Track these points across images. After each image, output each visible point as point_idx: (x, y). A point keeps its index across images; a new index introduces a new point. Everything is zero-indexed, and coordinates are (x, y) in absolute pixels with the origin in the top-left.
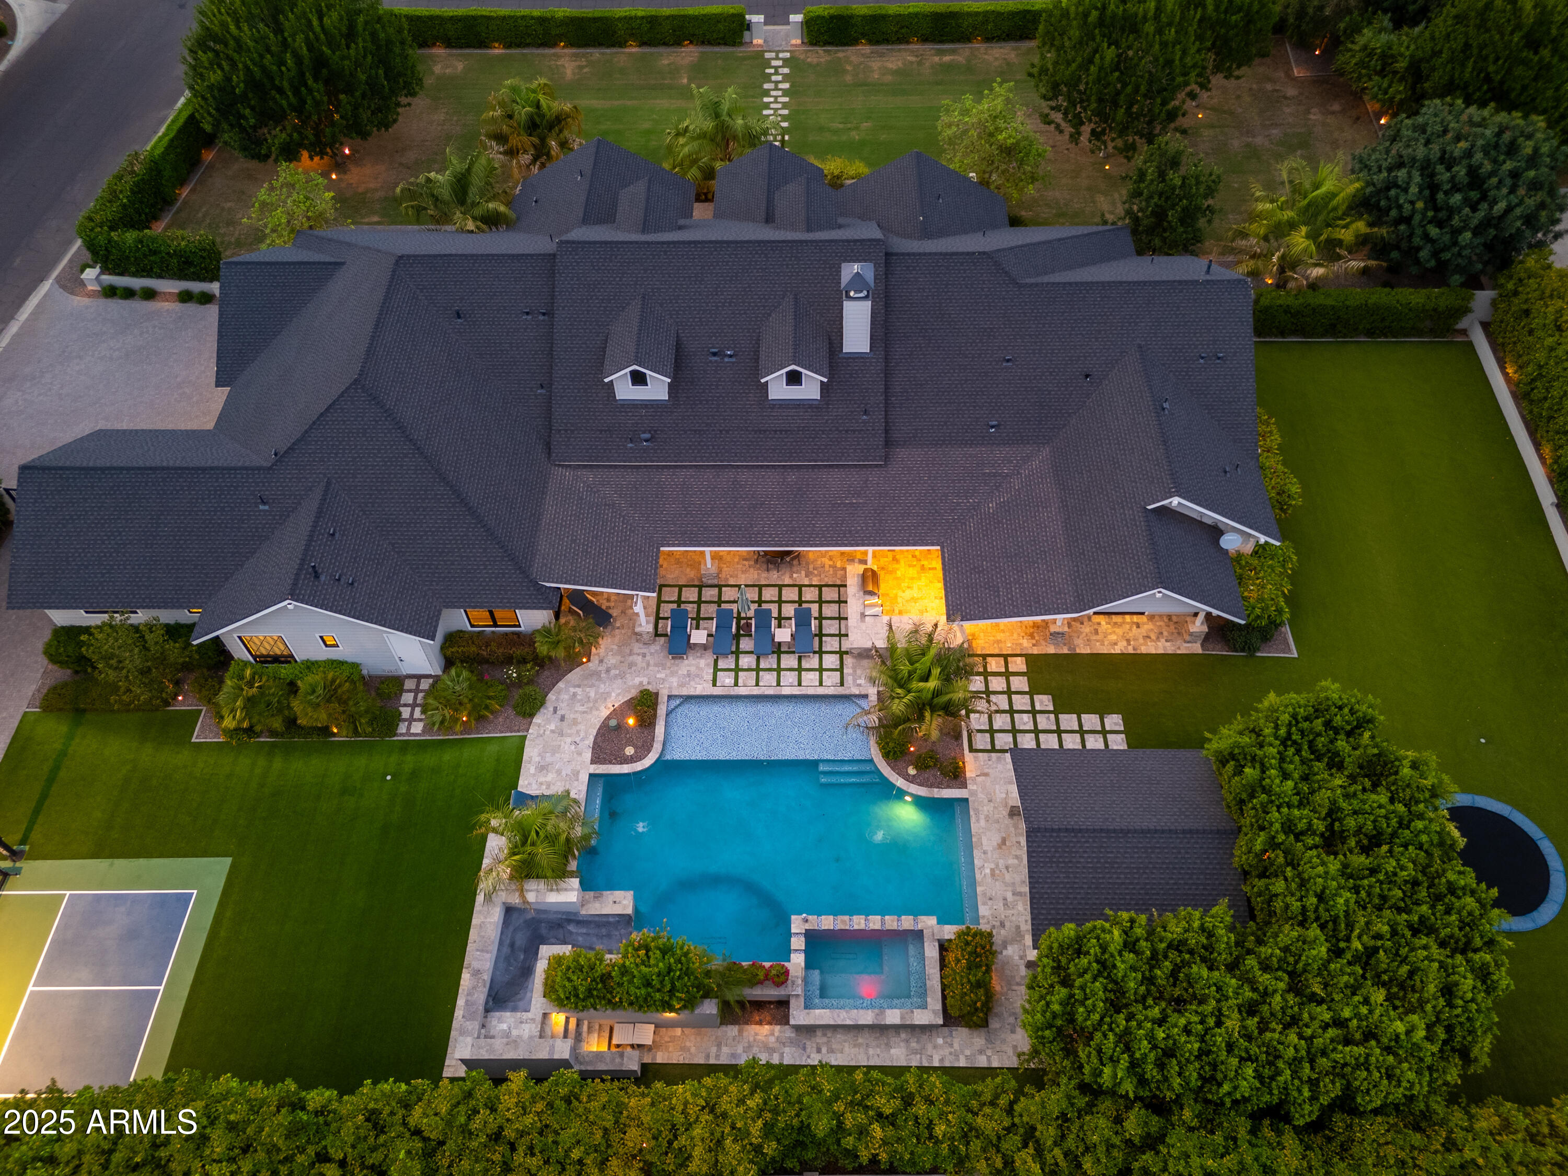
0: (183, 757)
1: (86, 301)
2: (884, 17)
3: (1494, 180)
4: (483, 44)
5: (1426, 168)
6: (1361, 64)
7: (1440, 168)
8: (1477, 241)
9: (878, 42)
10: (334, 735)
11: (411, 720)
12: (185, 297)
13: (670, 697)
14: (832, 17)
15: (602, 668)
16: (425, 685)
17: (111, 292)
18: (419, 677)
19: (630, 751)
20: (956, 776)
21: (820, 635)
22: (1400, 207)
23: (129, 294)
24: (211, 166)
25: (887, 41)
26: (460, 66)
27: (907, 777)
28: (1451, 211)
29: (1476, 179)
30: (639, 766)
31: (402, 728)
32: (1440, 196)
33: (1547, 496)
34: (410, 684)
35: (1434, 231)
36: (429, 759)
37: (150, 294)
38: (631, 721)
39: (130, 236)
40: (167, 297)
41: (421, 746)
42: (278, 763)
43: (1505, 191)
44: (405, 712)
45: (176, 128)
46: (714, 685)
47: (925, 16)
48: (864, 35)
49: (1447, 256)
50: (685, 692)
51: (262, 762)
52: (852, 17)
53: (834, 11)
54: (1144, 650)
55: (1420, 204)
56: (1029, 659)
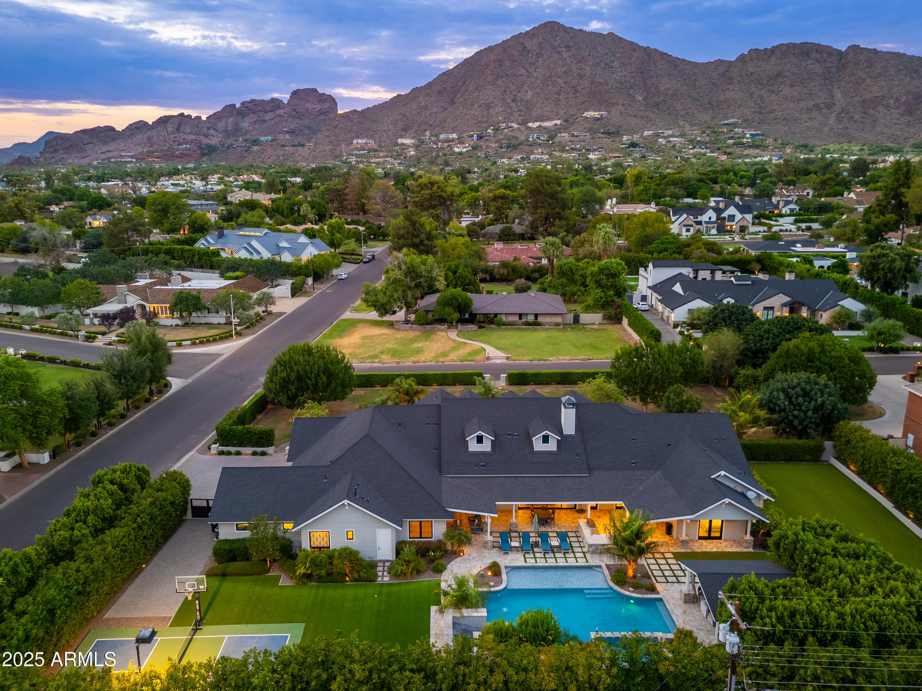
0: (276, 590)
1: (211, 457)
2: (541, 374)
3: (813, 392)
4: (372, 386)
5: (784, 390)
6: (744, 381)
7: (789, 390)
8: (815, 416)
9: (538, 384)
10: (347, 581)
11: (383, 576)
12: (255, 454)
13: (506, 567)
14: (519, 374)
15: (471, 557)
16: (387, 564)
17: (222, 453)
18: (384, 562)
19: (492, 584)
20: (653, 590)
21: (572, 547)
22: (779, 406)
23: (229, 453)
24: (260, 419)
25: (542, 384)
26: (363, 392)
27: (630, 591)
28: (800, 405)
29: (806, 394)
30: (497, 589)
31: (379, 579)
32: (793, 399)
33: (888, 505)
34: (379, 564)
35: (796, 413)
36: (395, 589)
37: (238, 453)
38: (490, 574)
39: (240, 427)
40: (247, 454)
41: (389, 585)
42: (321, 591)
43: (819, 395)
44: (380, 574)
45: (252, 402)
46: (526, 562)
47: (558, 374)
48: (532, 381)
49: (805, 423)
50: (512, 565)
51: (313, 591)
52: (527, 374)
53: (519, 372)
54: (726, 550)
55: (787, 403)
56: (673, 553)
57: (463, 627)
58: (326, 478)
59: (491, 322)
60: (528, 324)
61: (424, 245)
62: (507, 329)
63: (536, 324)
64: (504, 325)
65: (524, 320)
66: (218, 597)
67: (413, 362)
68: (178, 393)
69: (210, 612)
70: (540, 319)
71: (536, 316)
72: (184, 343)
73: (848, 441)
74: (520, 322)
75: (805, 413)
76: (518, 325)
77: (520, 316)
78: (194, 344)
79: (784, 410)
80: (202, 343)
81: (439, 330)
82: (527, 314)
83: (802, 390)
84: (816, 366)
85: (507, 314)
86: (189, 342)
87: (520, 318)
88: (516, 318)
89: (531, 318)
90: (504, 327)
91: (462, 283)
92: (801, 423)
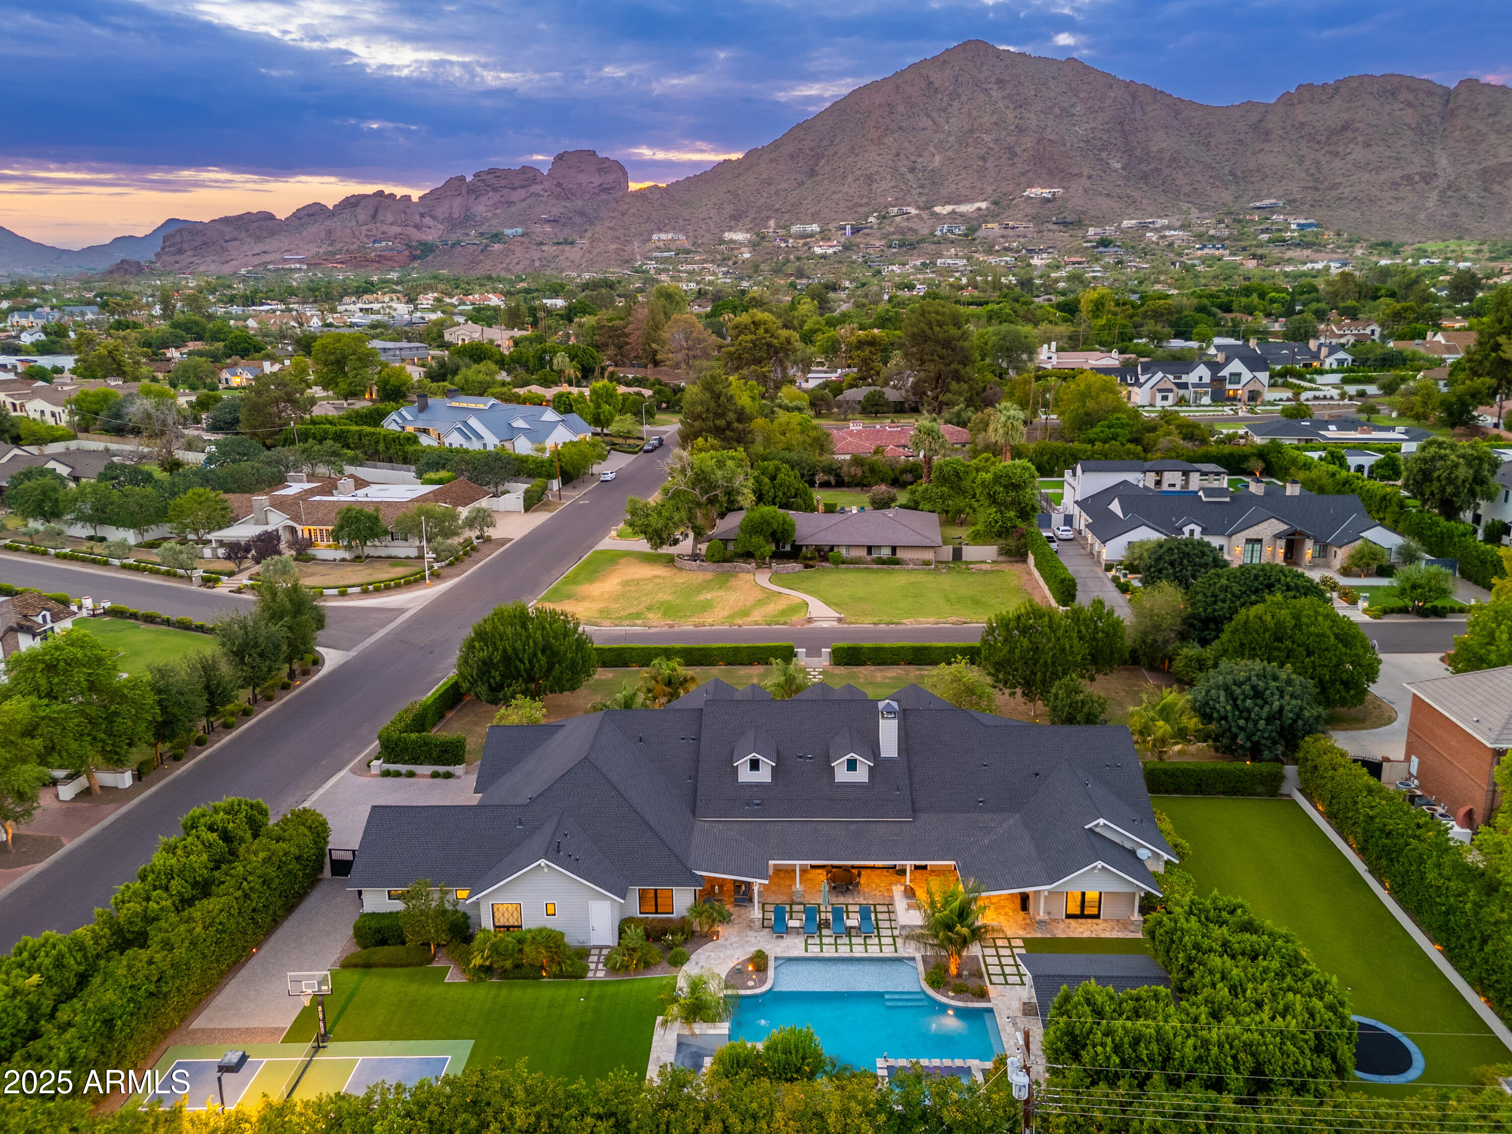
0: (439, 990)
1: (369, 779)
2: (882, 649)
3: (1268, 692)
4: (626, 665)
5: (1227, 688)
6: (1186, 665)
7: (1234, 688)
8: (1270, 727)
9: (879, 664)
10: (543, 977)
11: (596, 970)
12: (435, 775)
13: (776, 959)
14: (849, 649)
15: (728, 943)
16: (605, 952)
17: (386, 774)
18: (601, 948)
19: (751, 983)
20: (982, 995)
21: (878, 928)
22: (1218, 711)
23: (398, 774)
24: (451, 719)
25: (884, 664)
26: (609, 677)
27: (948, 997)
28: (1249, 711)
29: (1258, 694)
30: (758, 991)
31: (590, 974)
32: (1239, 702)
33: (1361, 867)
34: (594, 952)
35: (1242, 722)
36: (610, 990)
37: (411, 775)
38: (750, 968)
39: (414, 736)
40: (423, 776)
41: (604, 983)
42: (504, 992)
43: (1277, 697)
44: (592, 966)
45: (438, 694)
46: (806, 951)
47: (908, 649)
48: (870, 659)
49: (1255, 738)
50: (786, 955)
51: (493, 992)
52: (862, 648)
53: (851, 644)
54: (1103, 936)
55: (1229, 708)
56: (1025, 940)
57: (694, 1050)
58: (520, 824)
59: (825, 559)
60: (881, 561)
61: (733, 430)
62: (847, 570)
63: (893, 562)
64: (843, 563)
65: (874, 556)
66: (356, 999)
67: (695, 626)
68: (332, 674)
69: (341, 1021)
70: (900, 554)
71: (894, 549)
72: (350, 590)
73: (1316, 767)
74: (869, 558)
75: (1256, 723)
76: (866, 563)
77: (870, 549)
78: (365, 592)
79: (1225, 718)
80: (377, 590)
81: (743, 571)
82: (880, 547)
83: (1253, 688)
84: (1286, 647)
85: (848, 547)
86: (357, 590)
87: (869, 552)
88: (863, 553)
89: (886, 553)
90: (843, 566)
91: (784, 494)
92: (1249, 738)
